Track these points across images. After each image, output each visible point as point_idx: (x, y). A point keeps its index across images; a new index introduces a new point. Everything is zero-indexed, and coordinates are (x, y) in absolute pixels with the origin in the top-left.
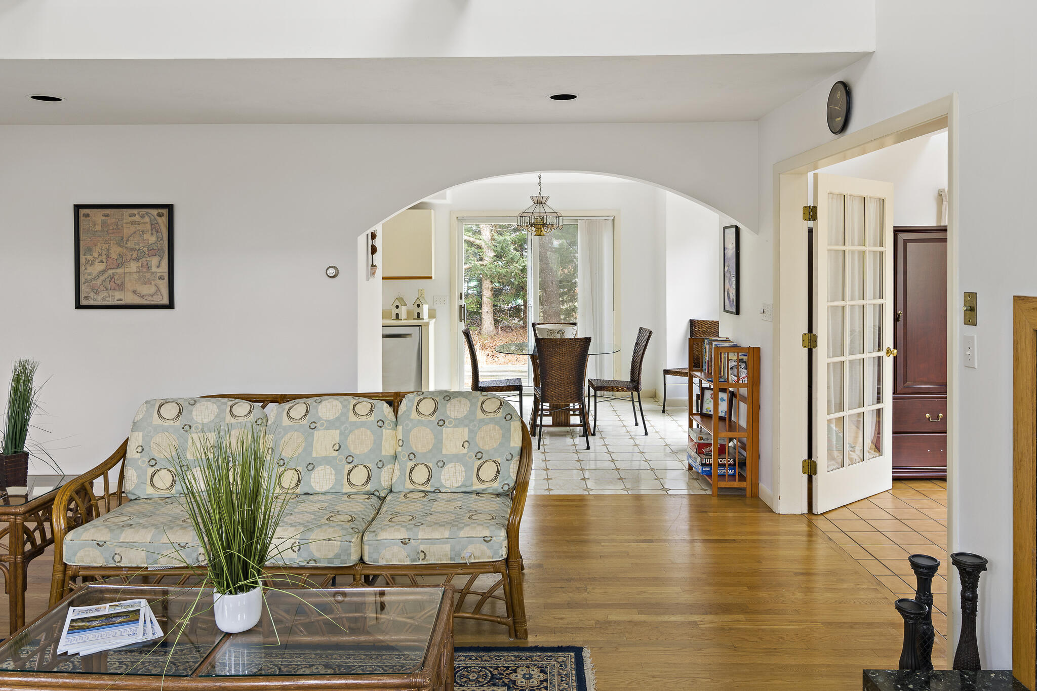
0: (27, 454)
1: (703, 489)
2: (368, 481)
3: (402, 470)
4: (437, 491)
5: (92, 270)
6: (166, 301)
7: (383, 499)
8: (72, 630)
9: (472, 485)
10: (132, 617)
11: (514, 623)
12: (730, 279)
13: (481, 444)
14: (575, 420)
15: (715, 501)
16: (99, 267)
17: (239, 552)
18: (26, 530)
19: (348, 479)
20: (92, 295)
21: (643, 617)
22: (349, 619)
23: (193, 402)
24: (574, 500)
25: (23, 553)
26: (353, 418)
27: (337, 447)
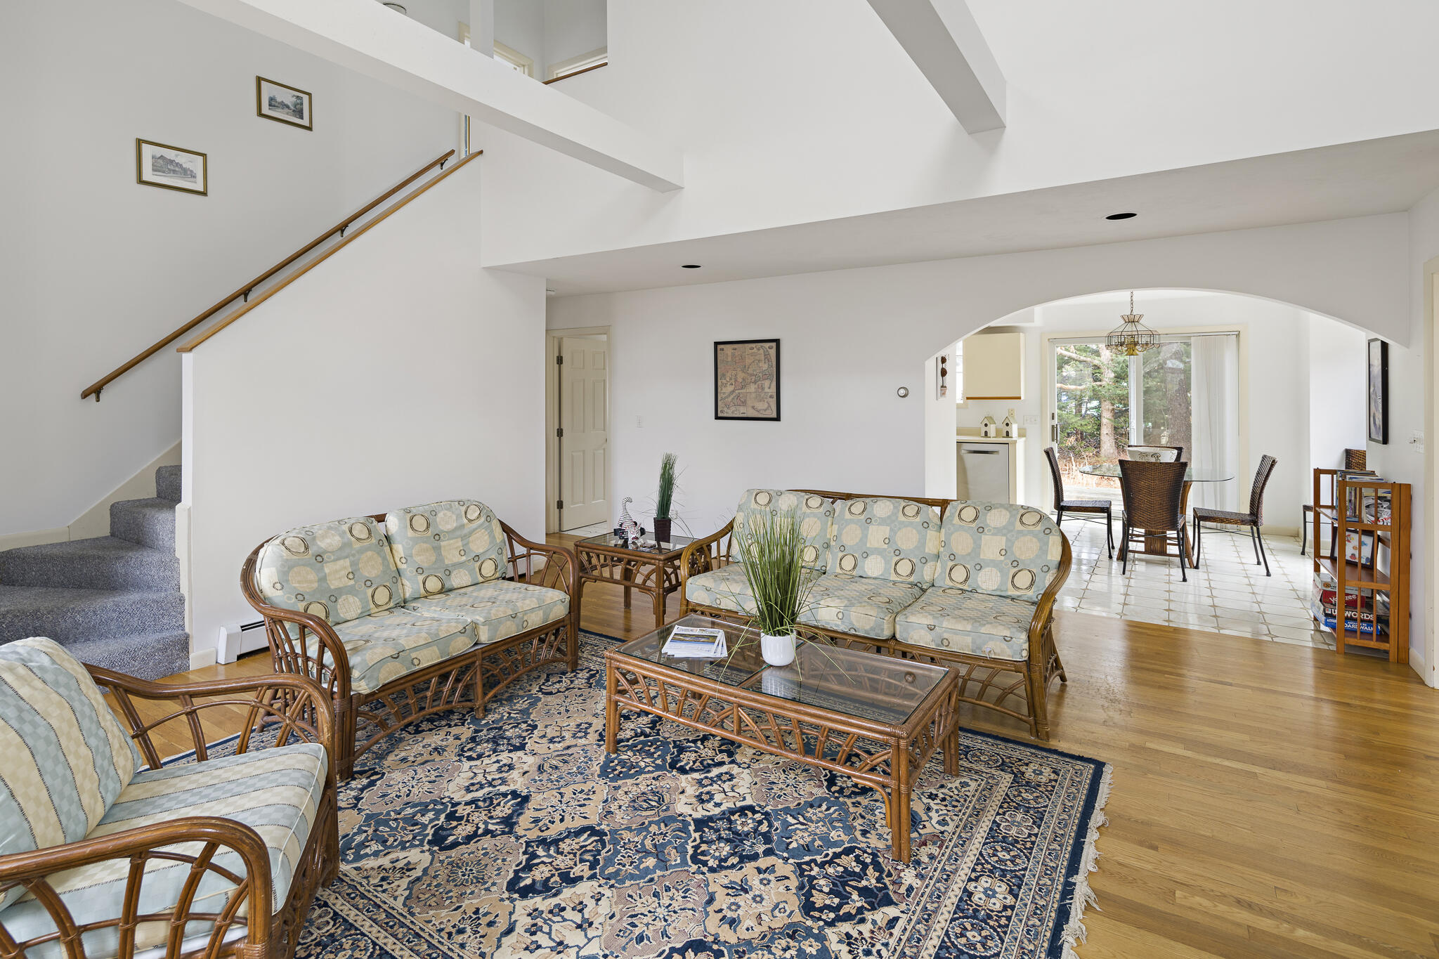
0: (670, 520)
1: (1327, 644)
2: (912, 573)
3: (943, 568)
4: (974, 591)
5: (725, 390)
6: (774, 415)
7: (924, 591)
8: (673, 640)
9: (1007, 590)
10: (712, 639)
11: (1036, 723)
12: (1376, 402)
13: (1017, 554)
14: (1173, 550)
15: (1340, 659)
16: (730, 388)
17: (776, 604)
18: (665, 572)
19: (895, 569)
20: (725, 409)
21: (1189, 754)
22: (870, 679)
23: (780, 494)
24: (1148, 629)
25: (664, 588)
26: (902, 518)
27: (887, 541)
